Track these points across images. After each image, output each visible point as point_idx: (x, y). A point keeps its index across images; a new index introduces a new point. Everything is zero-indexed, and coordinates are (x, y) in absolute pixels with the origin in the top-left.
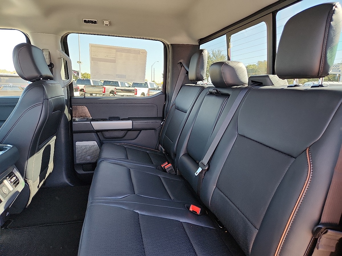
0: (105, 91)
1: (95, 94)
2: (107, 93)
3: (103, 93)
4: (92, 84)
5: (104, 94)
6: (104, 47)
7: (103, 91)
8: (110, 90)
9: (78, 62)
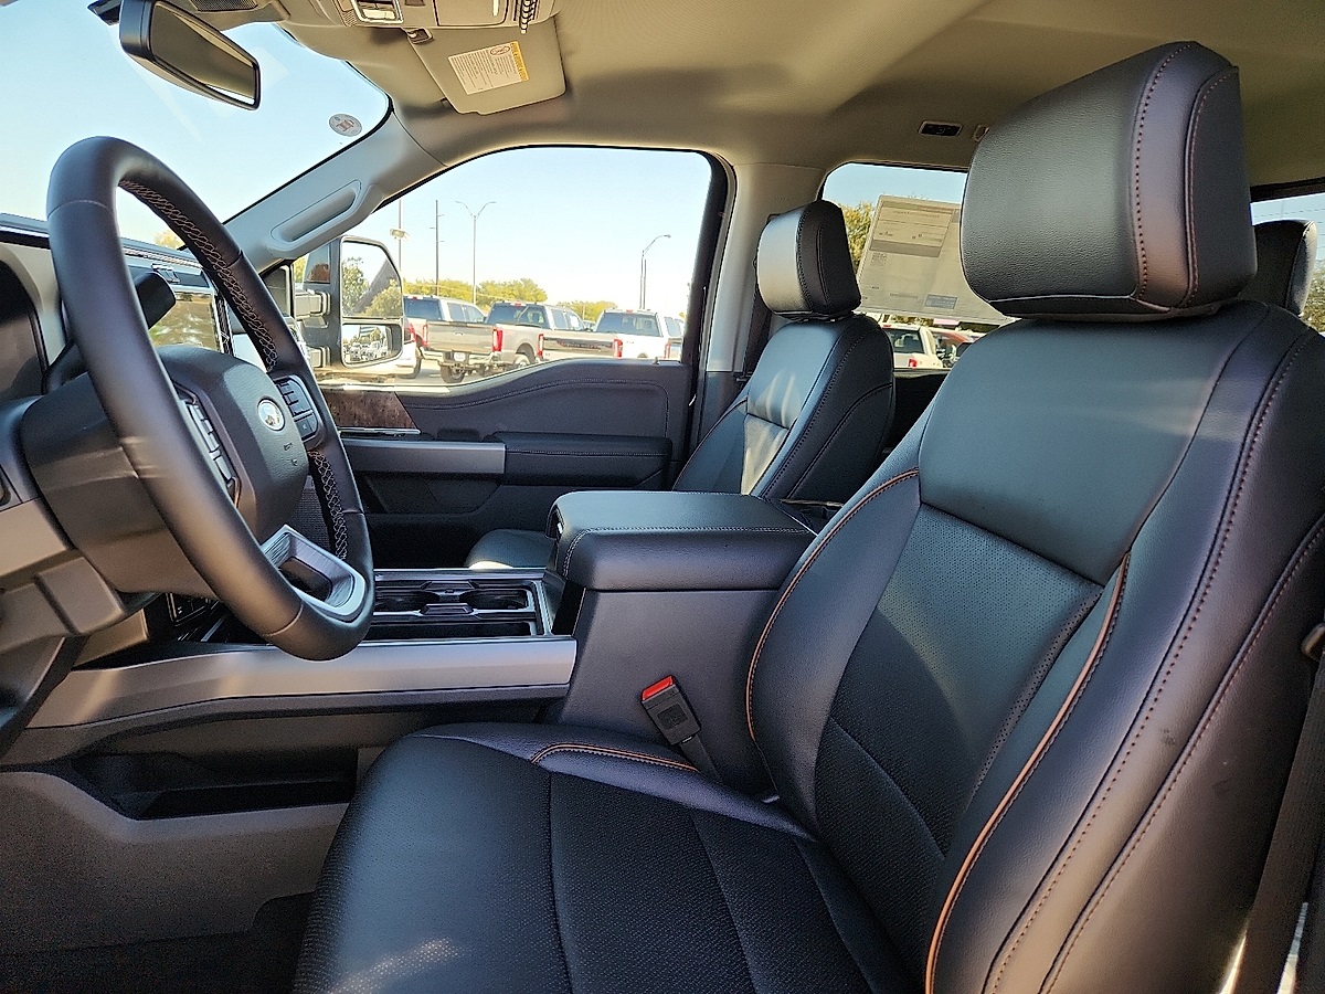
0: (500, 345)
1: (463, 356)
2: (508, 351)
3: (494, 350)
4: (447, 317)
5: (496, 353)
6: (920, 208)
7: (496, 344)
8: (518, 343)
9: (393, 232)
